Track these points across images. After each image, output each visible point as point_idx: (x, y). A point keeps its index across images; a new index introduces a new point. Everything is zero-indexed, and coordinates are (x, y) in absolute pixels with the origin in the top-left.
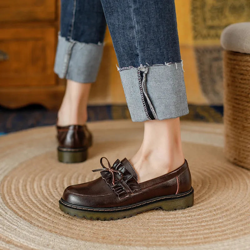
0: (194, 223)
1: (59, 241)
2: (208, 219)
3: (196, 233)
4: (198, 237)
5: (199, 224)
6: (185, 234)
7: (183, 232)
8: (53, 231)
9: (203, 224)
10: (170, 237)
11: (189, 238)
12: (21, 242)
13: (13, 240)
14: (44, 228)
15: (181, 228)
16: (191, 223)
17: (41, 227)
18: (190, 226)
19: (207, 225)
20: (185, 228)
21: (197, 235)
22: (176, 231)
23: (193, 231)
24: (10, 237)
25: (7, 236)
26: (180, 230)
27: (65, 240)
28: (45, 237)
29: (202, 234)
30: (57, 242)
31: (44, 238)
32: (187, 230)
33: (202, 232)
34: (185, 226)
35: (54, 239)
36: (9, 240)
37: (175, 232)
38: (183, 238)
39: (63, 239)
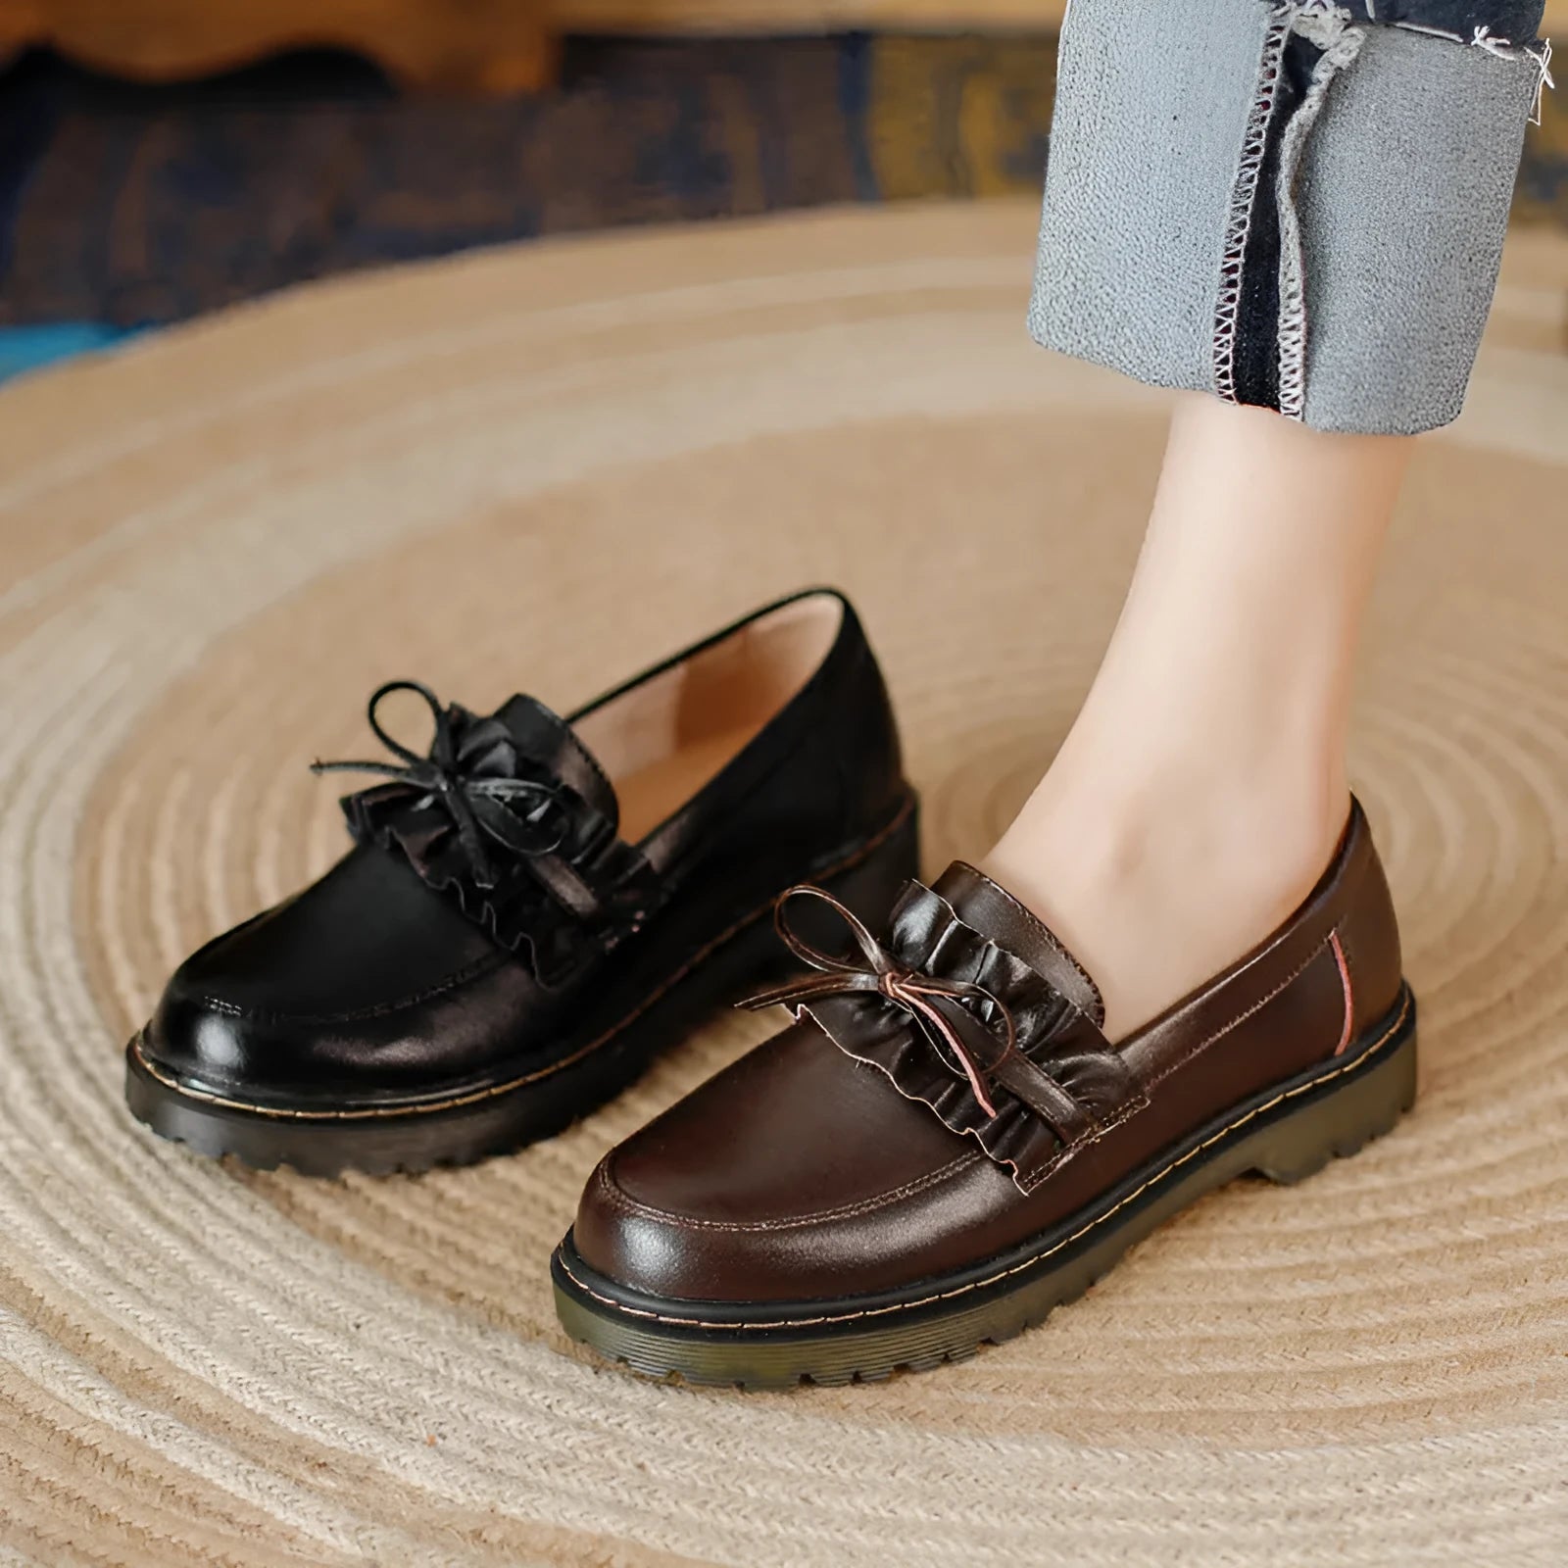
0: (1407, 1224)
1: (481, 1378)
2: (1506, 1186)
3: (1413, 1312)
4: (1427, 1349)
5: (1444, 1234)
6: (1338, 1322)
7: (1325, 1304)
8: (438, 1285)
9: (1471, 1232)
10: (1235, 1346)
11: (1364, 1355)
12: (225, 1387)
13: (172, 1367)
14: (380, 1257)
15: (1316, 1271)
16: (1390, 1224)
17: (355, 1247)
18: (1377, 1247)
19: (1496, 1241)
20: (1343, 1263)
21: (1418, 1327)
22: (1283, 1293)
23: (1397, 1293)
24: (147, 1338)
25: (127, 1325)
26: (1305, 1289)
27: (520, 1371)
28: (385, 1337)
29: (1459, 1324)
30: (462, 1383)
31: (381, 1355)
32: (1352, 1285)
33: (1455, 1307)
34: (1344, 1253)
35: (447, 1363)
36: (141, 1365)
37: (1271, 1305)
38: (1323, 1359)
39: (506, 1365)
